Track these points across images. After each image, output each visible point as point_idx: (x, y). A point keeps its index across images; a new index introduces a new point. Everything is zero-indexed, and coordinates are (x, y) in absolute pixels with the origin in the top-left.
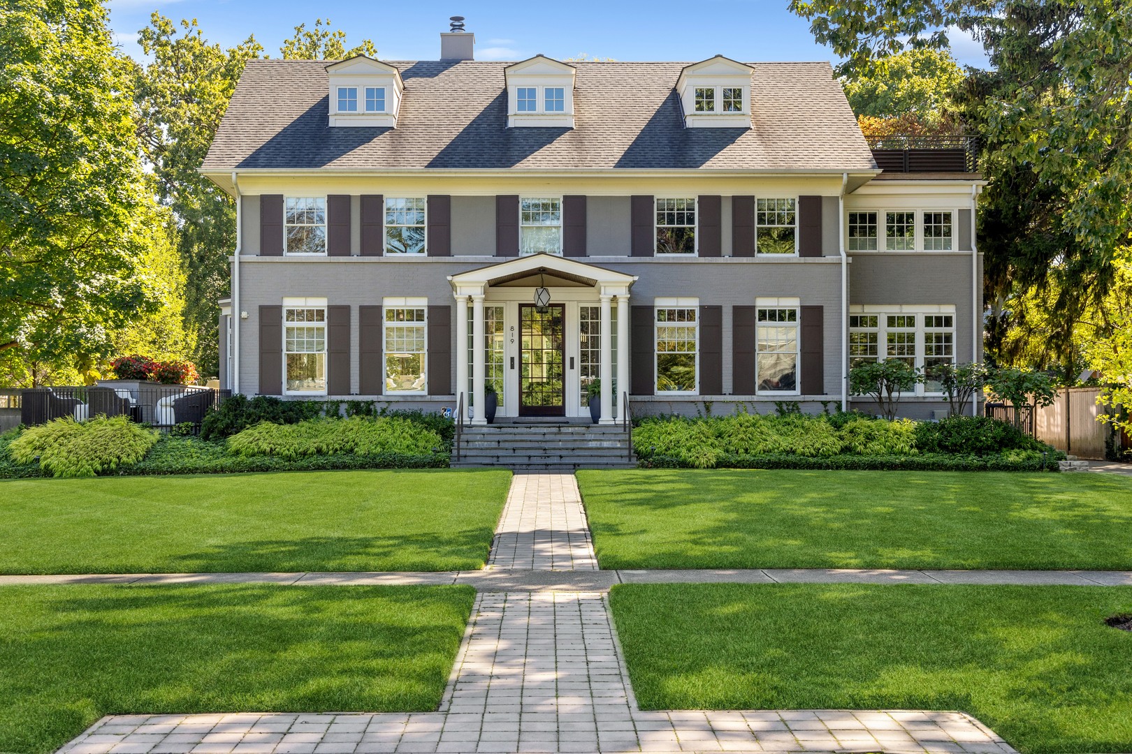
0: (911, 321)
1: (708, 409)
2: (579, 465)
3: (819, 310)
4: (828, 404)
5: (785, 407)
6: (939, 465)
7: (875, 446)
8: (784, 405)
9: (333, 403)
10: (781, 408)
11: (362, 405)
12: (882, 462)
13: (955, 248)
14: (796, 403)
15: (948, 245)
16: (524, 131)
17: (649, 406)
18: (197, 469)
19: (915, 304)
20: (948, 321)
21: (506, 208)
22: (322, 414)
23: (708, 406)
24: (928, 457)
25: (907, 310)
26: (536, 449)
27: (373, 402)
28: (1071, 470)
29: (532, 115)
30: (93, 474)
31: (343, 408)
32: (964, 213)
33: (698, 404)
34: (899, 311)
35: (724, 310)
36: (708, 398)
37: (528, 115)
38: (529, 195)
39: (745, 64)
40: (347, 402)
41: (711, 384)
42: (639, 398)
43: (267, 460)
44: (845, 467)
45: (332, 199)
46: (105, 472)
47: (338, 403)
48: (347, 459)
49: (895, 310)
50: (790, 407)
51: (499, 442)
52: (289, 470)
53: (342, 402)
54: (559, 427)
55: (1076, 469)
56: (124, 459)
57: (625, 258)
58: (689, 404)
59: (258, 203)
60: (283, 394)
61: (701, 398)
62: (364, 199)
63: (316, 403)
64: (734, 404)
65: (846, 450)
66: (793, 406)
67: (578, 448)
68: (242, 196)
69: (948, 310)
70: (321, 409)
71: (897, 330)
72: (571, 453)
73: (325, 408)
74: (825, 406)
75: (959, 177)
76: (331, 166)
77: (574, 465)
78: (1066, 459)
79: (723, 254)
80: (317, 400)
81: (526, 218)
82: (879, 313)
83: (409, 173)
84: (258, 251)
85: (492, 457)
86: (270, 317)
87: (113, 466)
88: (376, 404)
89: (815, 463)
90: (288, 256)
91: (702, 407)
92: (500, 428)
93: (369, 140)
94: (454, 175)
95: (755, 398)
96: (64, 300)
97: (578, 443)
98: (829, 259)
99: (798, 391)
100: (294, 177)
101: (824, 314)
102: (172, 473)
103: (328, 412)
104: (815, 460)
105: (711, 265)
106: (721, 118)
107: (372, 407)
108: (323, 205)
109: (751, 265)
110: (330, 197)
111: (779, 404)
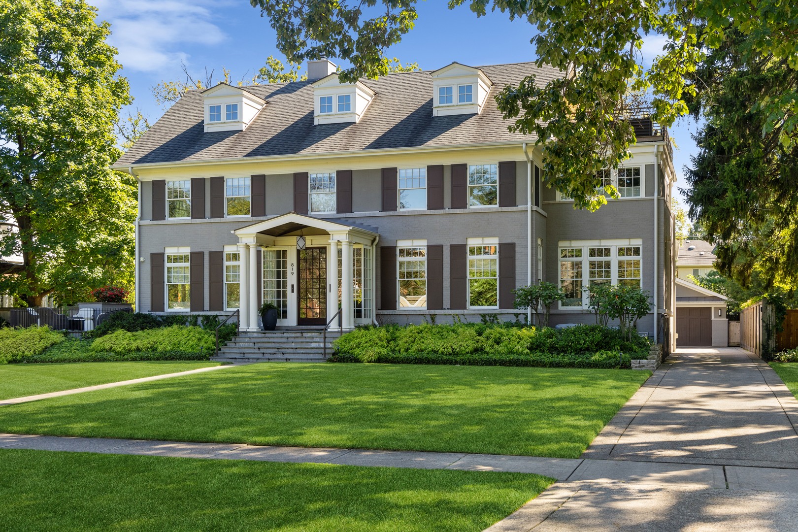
0: (607, 252)
1: (433, 320)
2: (289, 360)
3: (512, 246)
4: (519, 316)
5: (487, 318)
6: (537, 362)
7: (501, 348)
8: (487, 317)
9: (193, 316)
10: (485, 318)
11: (211, 317)
12: (495, 360)
13: (642, 195)
14: (496, 315)
15: (637, 193)
16: (324, 126)
17: (393, 318)
18: (66, 360)
19: (610, 239)
20: (637, 251)
21: (300, 181)
22: (187, 324)
23: (433, 317)
24: (536, 356)
25: (604, 244)
26: (273, 348)
27: (217, 316)
28: (640, 367)
29: (329, 115)
30: (6, 362)
31: (200, 320)
32: (649, 168)
33: (427, 316)
34: (598, 245)
35: (445, 248)
36: (433, 312)
37: (327, 115)
38: (315, 172)
39: (475, 68)
40: (202, 316)
41: (434, 302)
42: (386, 312)
43: (105, 355)
44: (469, 362)
45: (193, 181)
46: (14, 361)
47: (196, 317)
48: (150, 354)
49: (595, 244)
50: (492, 318)
51: (254, 343)
52: (116, 361)
53: (199, 316)
54: (302, 333)
55: (644, 366)
56: (26, 353)
57: (377, 213)
58: (420, 316)
59: (151, 186)
60: (166, 311)
61: (427, 312)
62: (213, 180)
63: (183, 316)
64: (451, 316)
65: (476, 350)
66: (494, 317)
67: (299, 348)
68: (142, 182)
69: (637, 243)
70: (187, 320)
71: (597, 259)
72: (295, 351)
73: (189, 320)
74: (517, 317)
75: (644, 140)
76: (188, 160)
77: (287, 359)
78: (647, 359)
79: (445, 207)
80: (184, 314)
81: (313, 188)
82: (583, 246)
83: (232, 161)
84: (151, 218)
85: (240, 353)
86: (157, 260)
87: (18, 357)
88: (219, 317)
89: (447, 360)
90: (170, 220)
91: (429, 318)
92: (265, 333)
93: (223, 139)
94: (260, 161)
95: (465, 312)
96: (65, 251)
97: (304, 344)
98: (520, 207)
99: (497, 307)
100: (171, 168)
101: (516, 249)
102: (52, 362)
103: (190, 322)
104: (448, 357)
105: (435, 216)
106: (457, 107)
107: (217, 319)
108: (188, 186)
109: (463, 215)
110: (192, 180)
111: (484, 316)
